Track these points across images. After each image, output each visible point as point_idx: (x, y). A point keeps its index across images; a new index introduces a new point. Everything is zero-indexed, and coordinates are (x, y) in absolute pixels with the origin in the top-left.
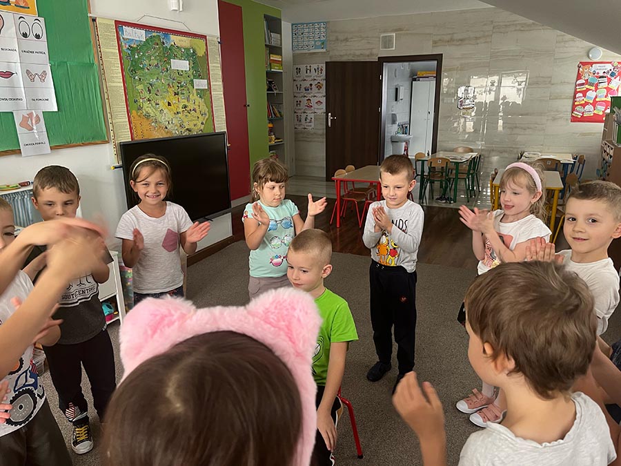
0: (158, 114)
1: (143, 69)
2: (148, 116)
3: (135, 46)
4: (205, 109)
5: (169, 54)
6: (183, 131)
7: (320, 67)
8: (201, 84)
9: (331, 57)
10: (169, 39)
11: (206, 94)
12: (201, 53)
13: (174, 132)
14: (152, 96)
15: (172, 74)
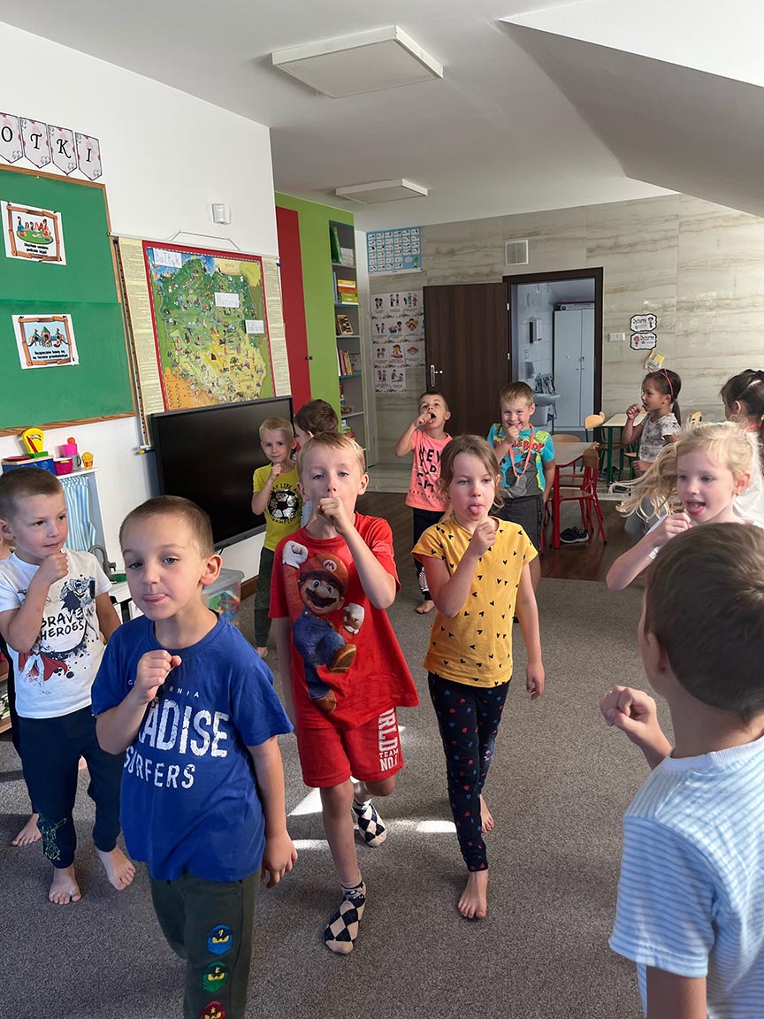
0: (198, 371)
1: (178, 307)
2: (185, 376)
3: (169, 276)
4: (260, 363)
5: (213, 284)
6: (233, 395)
7: (412, 296)
8: (255, 326)
9: (429, 280)
10: (212, 264)
11: (261, 341)
12: (254, 281)
13: (220, 398)
14: (191, 345)
15: (216, 314)
